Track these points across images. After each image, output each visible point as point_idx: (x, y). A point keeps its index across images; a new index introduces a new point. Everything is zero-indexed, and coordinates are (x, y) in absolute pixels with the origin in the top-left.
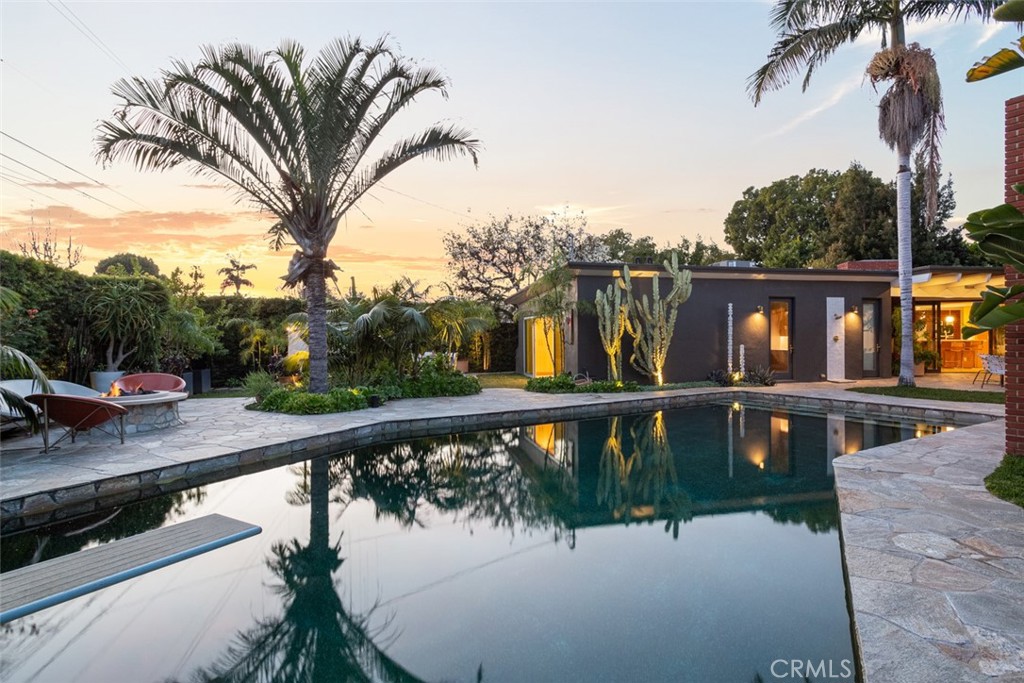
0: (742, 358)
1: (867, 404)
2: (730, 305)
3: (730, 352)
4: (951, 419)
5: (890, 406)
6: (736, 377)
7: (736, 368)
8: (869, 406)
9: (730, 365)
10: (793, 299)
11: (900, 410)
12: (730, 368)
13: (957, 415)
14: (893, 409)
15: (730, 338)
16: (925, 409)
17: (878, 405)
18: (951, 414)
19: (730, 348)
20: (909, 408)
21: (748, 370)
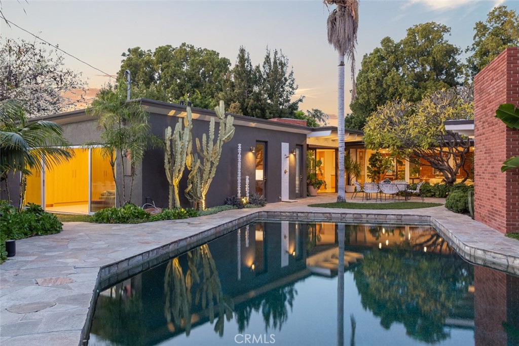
0: (247, 186)
1: (354, 214)
2: (240, 145)
3: (239, 181)
4: (400, 220)
5: (367, 215)
6: (244, 200)
7: (244, 195)
8: (355, 216)
9: (239, 191)
10: (266, 142)
11: (373, 216)
12: (239, 195)
13: (404, 217)
14: (369, 216)
15: (239, 170)
16: (387, 215)
17: (360, 214)
18: (400, 216)
19: (239, 178)
20: (378, 215)
21: (251, 196)
